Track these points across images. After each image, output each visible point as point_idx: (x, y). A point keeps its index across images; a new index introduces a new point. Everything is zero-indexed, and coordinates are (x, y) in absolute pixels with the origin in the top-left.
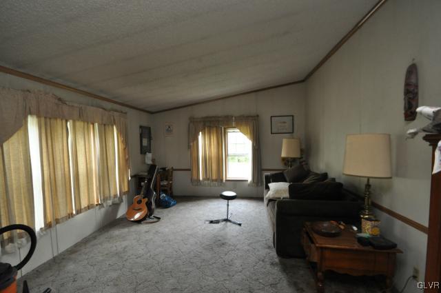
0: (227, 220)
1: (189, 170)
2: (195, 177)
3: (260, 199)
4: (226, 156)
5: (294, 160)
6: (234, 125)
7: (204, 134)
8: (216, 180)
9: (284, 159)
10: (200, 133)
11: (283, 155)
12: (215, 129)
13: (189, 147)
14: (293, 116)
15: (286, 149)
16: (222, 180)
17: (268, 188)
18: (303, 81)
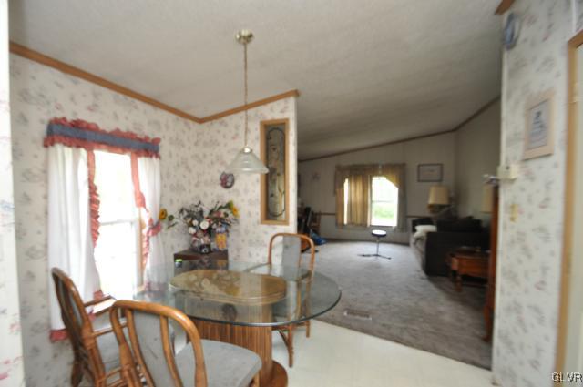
0: (377, 255)
1: (334, 214)
2: (340, 221)
3: (407, 244)
4: (372, 201)
5: (441, 207)
6: (380, 172)
7: (350, 181)
8: (361, 225)
9: (431, 206)
10: (347, 181)
11: (431, 201)
12: (361, 177)
13: (335, 193)
14: (441, 165)
15: (434, 196)
16: (366, 225)
17: (414, 231)
18: (455, 130)
